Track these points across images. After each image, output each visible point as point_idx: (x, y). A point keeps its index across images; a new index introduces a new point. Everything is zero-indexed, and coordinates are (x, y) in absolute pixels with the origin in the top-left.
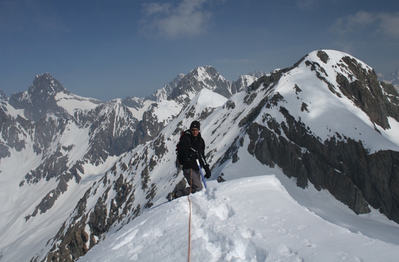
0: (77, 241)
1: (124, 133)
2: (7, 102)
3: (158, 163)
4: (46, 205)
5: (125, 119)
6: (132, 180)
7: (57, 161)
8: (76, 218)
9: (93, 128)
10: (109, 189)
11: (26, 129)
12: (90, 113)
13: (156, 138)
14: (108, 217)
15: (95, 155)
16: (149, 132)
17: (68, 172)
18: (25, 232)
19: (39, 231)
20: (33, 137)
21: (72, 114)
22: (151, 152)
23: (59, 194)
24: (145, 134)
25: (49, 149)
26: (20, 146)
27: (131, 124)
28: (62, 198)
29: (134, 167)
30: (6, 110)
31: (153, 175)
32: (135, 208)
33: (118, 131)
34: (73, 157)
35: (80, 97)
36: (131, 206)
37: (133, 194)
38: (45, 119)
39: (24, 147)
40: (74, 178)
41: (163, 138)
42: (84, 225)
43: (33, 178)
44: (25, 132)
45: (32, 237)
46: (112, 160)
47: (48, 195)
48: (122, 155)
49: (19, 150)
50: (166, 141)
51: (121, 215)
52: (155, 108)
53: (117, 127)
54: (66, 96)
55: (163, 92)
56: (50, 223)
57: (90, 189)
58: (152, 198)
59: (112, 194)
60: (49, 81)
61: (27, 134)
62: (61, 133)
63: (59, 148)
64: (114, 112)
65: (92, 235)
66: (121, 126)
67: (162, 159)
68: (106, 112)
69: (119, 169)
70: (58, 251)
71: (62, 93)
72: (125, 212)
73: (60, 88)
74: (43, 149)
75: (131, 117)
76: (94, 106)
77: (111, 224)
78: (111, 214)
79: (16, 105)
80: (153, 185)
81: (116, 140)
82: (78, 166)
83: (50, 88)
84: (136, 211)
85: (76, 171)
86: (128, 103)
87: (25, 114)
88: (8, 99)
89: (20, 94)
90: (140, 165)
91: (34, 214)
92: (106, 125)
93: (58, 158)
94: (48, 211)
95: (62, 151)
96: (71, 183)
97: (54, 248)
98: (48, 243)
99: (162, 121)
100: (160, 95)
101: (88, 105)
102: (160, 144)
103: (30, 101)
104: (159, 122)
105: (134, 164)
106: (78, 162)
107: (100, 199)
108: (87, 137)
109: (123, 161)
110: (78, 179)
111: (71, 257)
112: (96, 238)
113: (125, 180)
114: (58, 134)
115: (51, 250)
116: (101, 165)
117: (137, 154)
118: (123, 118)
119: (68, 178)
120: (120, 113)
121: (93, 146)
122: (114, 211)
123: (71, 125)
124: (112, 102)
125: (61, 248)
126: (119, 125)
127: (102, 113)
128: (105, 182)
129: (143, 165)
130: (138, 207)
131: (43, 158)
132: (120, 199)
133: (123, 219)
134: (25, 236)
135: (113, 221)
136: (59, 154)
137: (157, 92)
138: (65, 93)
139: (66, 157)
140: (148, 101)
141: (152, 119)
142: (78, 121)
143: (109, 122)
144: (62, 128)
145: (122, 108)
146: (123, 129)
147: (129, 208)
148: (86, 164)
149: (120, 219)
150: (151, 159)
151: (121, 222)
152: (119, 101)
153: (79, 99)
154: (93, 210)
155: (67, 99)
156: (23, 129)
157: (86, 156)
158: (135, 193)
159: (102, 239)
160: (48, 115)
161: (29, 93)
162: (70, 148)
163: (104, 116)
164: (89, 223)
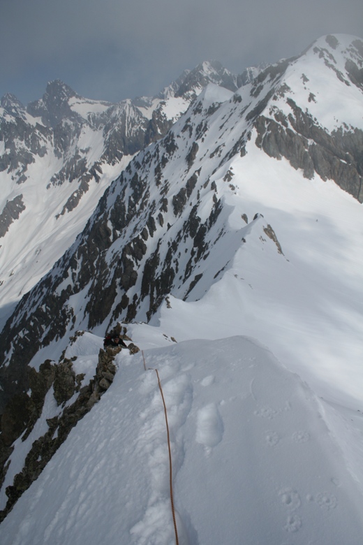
0: (101, 236)
1: (136, 133)
2: (25, 112)
3: (169, 160)
4: (71, 204)
5: (136, 119)
6: (146, 177)
7: (77, 164)
8: (98, 215)
9: (106, 130)
10: (125, 187)
11: (45, 136)
12: (102, 115)
13: (166, 136)
14: (127, 213)
15: (111, 155)
16: (159, 131)
17: (88, 173)
18: (57, 229)
19: (68, 227)
20: (53, 142)
21: (85, 117)
22: (162, 150)
23: (82, 193)
24: (155, 132)
25: (68, 153)
26: (42, 152)
27: (142, 124)
28: (85, 197)
29: (147, 165)
30: (25, 119)
31: (165, 172)
32: (151, 204)
33: (131, 131)
34: (91, 160)
35: (92, 101)
36: (147, 201)
37: (148, 191)
38: (61, 124)
39: (46, 152)
40: (94, 178)
41: (173, 136)
42: (107, 221)
43: (58, 181)
44: (45, 138)
45: (63, 233)
46: (127, 160)
47: (72, 195)
48: (136, 154)
49: (42, 156)
50: (175, 139)
51: (139, 211)
52: (163, 106)
53: (128, 127)
54: (79, 100)
55: (170, 90)
56: (78, 220)
57: (109, 187)
58: (166, 193)
59: (129, 191)
60: (61, 87)
61: (47, 141)
62: (78, 137)
63: (77, 152)
64: (124, 113)
65: (114, 230)
66: (132, 126)
67: (173, 156)
68: (117, 113)
69: (133, 168)
70: (86, 245)
71: (74, 98)
72: (142, 207)
73: (72, 94)
74: (63, 153)
75: (141, 117)
76: (105, 108)
77: (130, 219)
78: (129, 210)
79: (34, 113)
80: (166, 181)
81: (129, 140)
82: (96, 166)
83: (63, 94)
84: (152, 206)
85: (95, 172)
86: (137, 103)
87: (43, 121)
88: (26, 108)
89: (36, 103)
90: (153, 162)
91: (63, 213)
92: (118, 126)
93: (77, 161)
94: (74, 209)
95: (80, 154)
96: (92, 182)
97: (83, 242)
98: (77, 238)
99: (171, 119)
100: (167, 93)
101: (99, 108)
102: (171, 142)
103: (46, 108)
104: (168, 120)
105: (147, 162)
106: (96, 163)
107: (118, 197)
108: (102, 139)
109: (137, 159)
110: (98, 179)
111: (98, 249)
112: (118, 232)
113: (140, 178)
114: (75, 138)
115: (81, 244)
116: (117, 164)
117: (149, 152)
118: (134, 119)
119: (88, 178)
120: (131, 113)
121: (108, 147)
122: (132, 207)
123: (86, 129)
124: (122, 103)
125: (89, 241)
126: (130, 125)
127: (113, 115)
128: (122, 181)
129: (155, 163)
130: (154, 202)
131: (64, 162)
132: (136, 196)
133: (141, 215)
134: (57, 233)
135: (132, 216)
136: (77, 157)
137: (164, 90)
138: (76, 97)
139: (85, 160)
140: (156, 99)
141: (161, 117)
142: (92, 124)
143: (121, 123)
144: (78, 132)
145: (131, 109)
146: (134, 129)
147: (146, 204)
148: (103, 164)
149: (138, 214)
150: (163, 157)
151: (139, 217)
152: (129, 101)
153: (90, 103)
154: (113, 207)
155: (79, 103)
156: (42, 136)
157: (103, 157)
158: (150, 190)
159: (123, 232)
160: (64, 121)
161: (43, 100)
162: (87, 151)
163: (115, 117)
164: (110, 219)
